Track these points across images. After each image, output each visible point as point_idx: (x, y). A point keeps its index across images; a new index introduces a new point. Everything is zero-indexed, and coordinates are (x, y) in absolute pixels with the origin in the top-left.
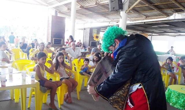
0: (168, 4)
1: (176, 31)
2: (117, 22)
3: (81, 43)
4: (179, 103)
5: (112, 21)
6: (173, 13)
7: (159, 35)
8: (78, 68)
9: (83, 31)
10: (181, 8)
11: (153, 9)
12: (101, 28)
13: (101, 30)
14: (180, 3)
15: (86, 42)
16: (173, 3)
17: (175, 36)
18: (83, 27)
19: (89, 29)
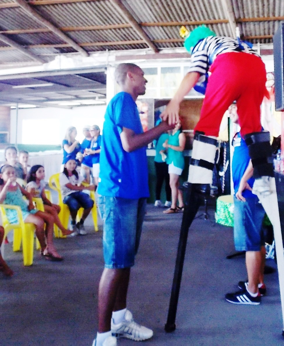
0: (39, 33)
1: (69, 97)
6: (55, 56)
7: (37, 107)
10: (70, 44)
11: (7, 45)
14: (66, 33)
16: (51, 32)
17: (71, 108)
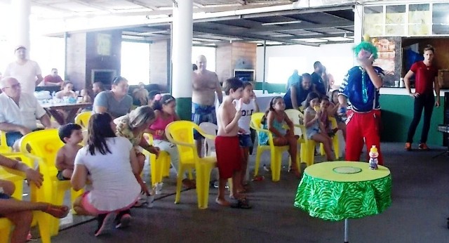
1: (317, 34)
2: (170, 16)
3: (57, 79)
4: (331, 207)
5: (154, 12)
7: (283, 44)
8: (45, 160)
9: (63, 39)
12: (124, 32)
13: (123, 37)
15: (75, 73)
17: (318, 45)
18: (64, 30)
19: (85, 35)
